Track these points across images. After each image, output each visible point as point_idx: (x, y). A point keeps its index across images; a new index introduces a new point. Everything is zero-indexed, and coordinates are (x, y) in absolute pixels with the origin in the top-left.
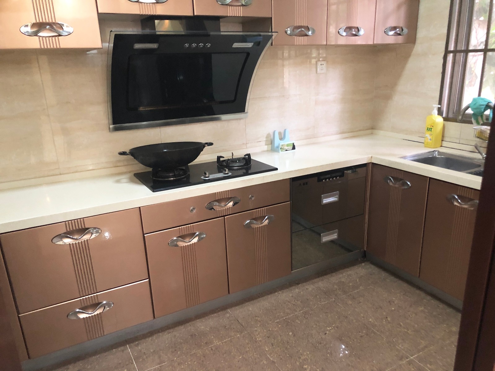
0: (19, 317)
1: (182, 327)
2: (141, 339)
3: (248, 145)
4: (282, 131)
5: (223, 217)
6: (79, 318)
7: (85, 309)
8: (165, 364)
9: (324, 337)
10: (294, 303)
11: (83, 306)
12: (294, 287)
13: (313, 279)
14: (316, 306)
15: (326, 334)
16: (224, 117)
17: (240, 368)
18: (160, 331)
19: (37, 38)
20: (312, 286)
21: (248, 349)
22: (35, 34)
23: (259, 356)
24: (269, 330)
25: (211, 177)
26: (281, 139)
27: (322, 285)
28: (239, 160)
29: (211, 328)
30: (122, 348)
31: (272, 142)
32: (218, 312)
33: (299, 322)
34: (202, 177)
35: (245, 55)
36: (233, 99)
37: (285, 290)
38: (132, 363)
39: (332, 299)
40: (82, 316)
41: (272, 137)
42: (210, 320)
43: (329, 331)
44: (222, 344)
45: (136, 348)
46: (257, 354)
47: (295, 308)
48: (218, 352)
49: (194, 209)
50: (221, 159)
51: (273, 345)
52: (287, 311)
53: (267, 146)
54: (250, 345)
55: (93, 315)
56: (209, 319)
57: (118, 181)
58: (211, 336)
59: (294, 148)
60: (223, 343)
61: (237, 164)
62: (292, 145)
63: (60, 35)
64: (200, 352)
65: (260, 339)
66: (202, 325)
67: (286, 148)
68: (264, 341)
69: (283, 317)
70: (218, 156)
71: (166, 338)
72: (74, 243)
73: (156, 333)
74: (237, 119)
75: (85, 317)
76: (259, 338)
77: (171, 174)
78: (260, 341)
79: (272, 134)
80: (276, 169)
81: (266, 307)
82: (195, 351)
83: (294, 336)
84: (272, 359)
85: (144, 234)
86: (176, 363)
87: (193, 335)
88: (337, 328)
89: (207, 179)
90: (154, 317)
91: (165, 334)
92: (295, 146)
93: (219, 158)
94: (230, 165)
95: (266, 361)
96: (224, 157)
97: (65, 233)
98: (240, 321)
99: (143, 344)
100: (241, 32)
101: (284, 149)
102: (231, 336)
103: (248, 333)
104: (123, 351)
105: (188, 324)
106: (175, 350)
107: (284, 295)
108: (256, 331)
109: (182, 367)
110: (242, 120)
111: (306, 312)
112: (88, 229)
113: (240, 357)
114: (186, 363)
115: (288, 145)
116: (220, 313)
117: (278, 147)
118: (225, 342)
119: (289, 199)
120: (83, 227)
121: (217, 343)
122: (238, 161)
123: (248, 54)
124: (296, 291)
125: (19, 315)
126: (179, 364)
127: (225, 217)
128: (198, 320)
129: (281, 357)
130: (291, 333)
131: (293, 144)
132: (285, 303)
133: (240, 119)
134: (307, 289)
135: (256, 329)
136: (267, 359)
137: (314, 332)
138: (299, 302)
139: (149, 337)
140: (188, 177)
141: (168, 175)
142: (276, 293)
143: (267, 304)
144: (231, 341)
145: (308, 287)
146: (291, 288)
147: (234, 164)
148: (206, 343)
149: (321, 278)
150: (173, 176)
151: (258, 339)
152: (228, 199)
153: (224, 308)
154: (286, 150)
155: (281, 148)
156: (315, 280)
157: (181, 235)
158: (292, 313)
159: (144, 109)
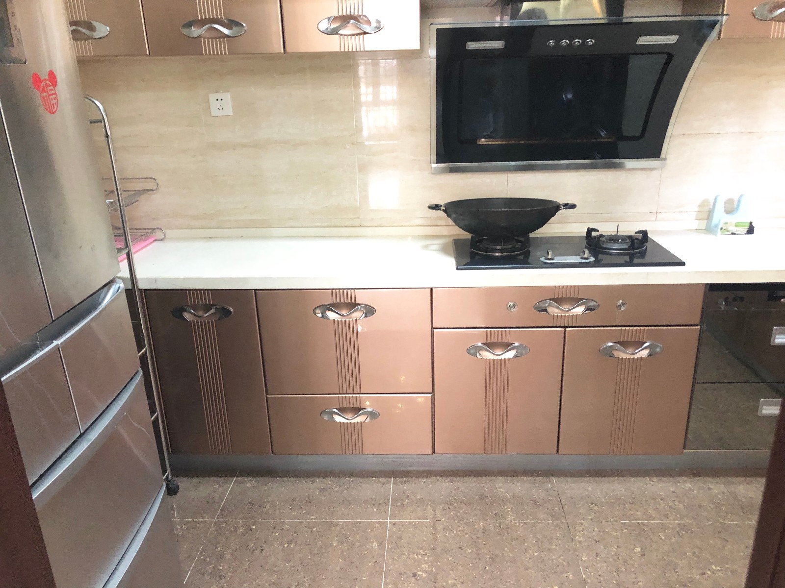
0: (267, 397)
1: (474, 479)
2: (412, 477)
3: (660, 216)
4: (736, 199)
5: (563, 329)
6: (334, 421)
7: (343, 410)
8: (426, 522)
9: (698, 577)
10: (671, 504)
11: (341, 406)
12: (685, 478)
13: (732, 476)
14: (710, 523)
15: (704, 574)
16: (630, 163)
17: (527, 569)
18: (442, 475)
19: (337, 37)
20: (722, 488)
21: (554, 547)
22: (334, 32)
23: (565, 564)
24: (603, 531)
25: (557, 260)
26: (729, 212)
27: (743, 492)
28: (624, 238)
29: (514, 496)
30: (384, 480)
31: (709, 215)
32: (535, 476)
33: (663, 538)
34: (542, 259)
35: (666, 56)
36: (638, 134)
37: (665, 479)
38: (387, 504)
39: (751, 521)
40: (338, 419)
41: (711, 207)
42: (519, 484)
43: (714, 572)
44: (518, 524)
45: (401, 486)
46: (564, 560)
47: (669, 513)
48: (506, 534)
49: (514, 305)
50: (594, 234)
51: (597, 556)
52: (651, 512)
53: (698, 221)
54: (560, 542)
55: (352, 421)
56: (517, 481)
57: (426, 247)
58: (509, 507)
59: (751, 230)
60: (520, 523)
61: (616, 246)
62: (749, 225)
63: (365, 33)
64: (481, 524)
65: (581, 539)
66: (503, 487)
67: (734, 230)
68: (587, 544)
69: (639, 519)
70: (588, 228)
71: (444, 487)
72: (339, 320)
73: (434, 476)
74: (645, 169)
75: (342, 422)
76: (580, 537)
77: (498, 247)
78: (580, 542)
79: (712, 201)
80: (683, 264)
81: (617, 494)
82: (475, 520)
83: (643, 555)
84: (584, 576)
85: (432, 328)
86: (442, 526)
87: (483, 496)
88: (732, 572)
89: (548, 261)
90: (434, 451)
91: (447, 481)
92: (754, 227)
93: (590, 231)
94: (604, 246)
95: (574, 575)
96: (598, 231)
97: (330, 305)
98: (563, 501)
99: (412, 483)
100: (679, 16)
101: (728, 231)
102: (538, 519)
103: (567, 523)
104: (383, 484)
105: (484, 478)
106: (449, 508)
107: (661, 485)
108: (582, 524)
109: (447, 535)
110: (654, 172)
111: (684, 526)
112: (359, 304)
113: (536, 554)
114: (455, 532)
115: (737, 225)
116: (537, 478)
117: (716, 226)
118: (524, 524)
119: (698, 321)
120: (353, 301)
121: (511, 519)
122: (620, 240)
123: (670, 56)
124: (687, 485)
125: (268, 396)
126: (444, 529)
127: (567, 329)
128: (501, 478)
129: (602, 579)
130: (638, 549)
131: (751, 223)
132: (654, 499)
133: (652, 169)
134: (709, 489)
135: (582, 521)
136: (577, 573)
137: (682, 563)
138: (681, 506)
139: (424, 477)
140: (527, 254)
141: (494, 247)
142: (647, 479)
143: (623, 490)
144: (533, 526)
145: (712, 487)
146: (678, 478)
147: (611, 244)
148: (496, 514)
149: (748, 479)
150: (501, 251)
151: (577, 537)
152: (576, 301)
153: (549, 473)
154: (733, 234)
155: (722, 229)
156: (734, 479)
157: (488, 341)
158: (659, 519)
159: (488, 143)
